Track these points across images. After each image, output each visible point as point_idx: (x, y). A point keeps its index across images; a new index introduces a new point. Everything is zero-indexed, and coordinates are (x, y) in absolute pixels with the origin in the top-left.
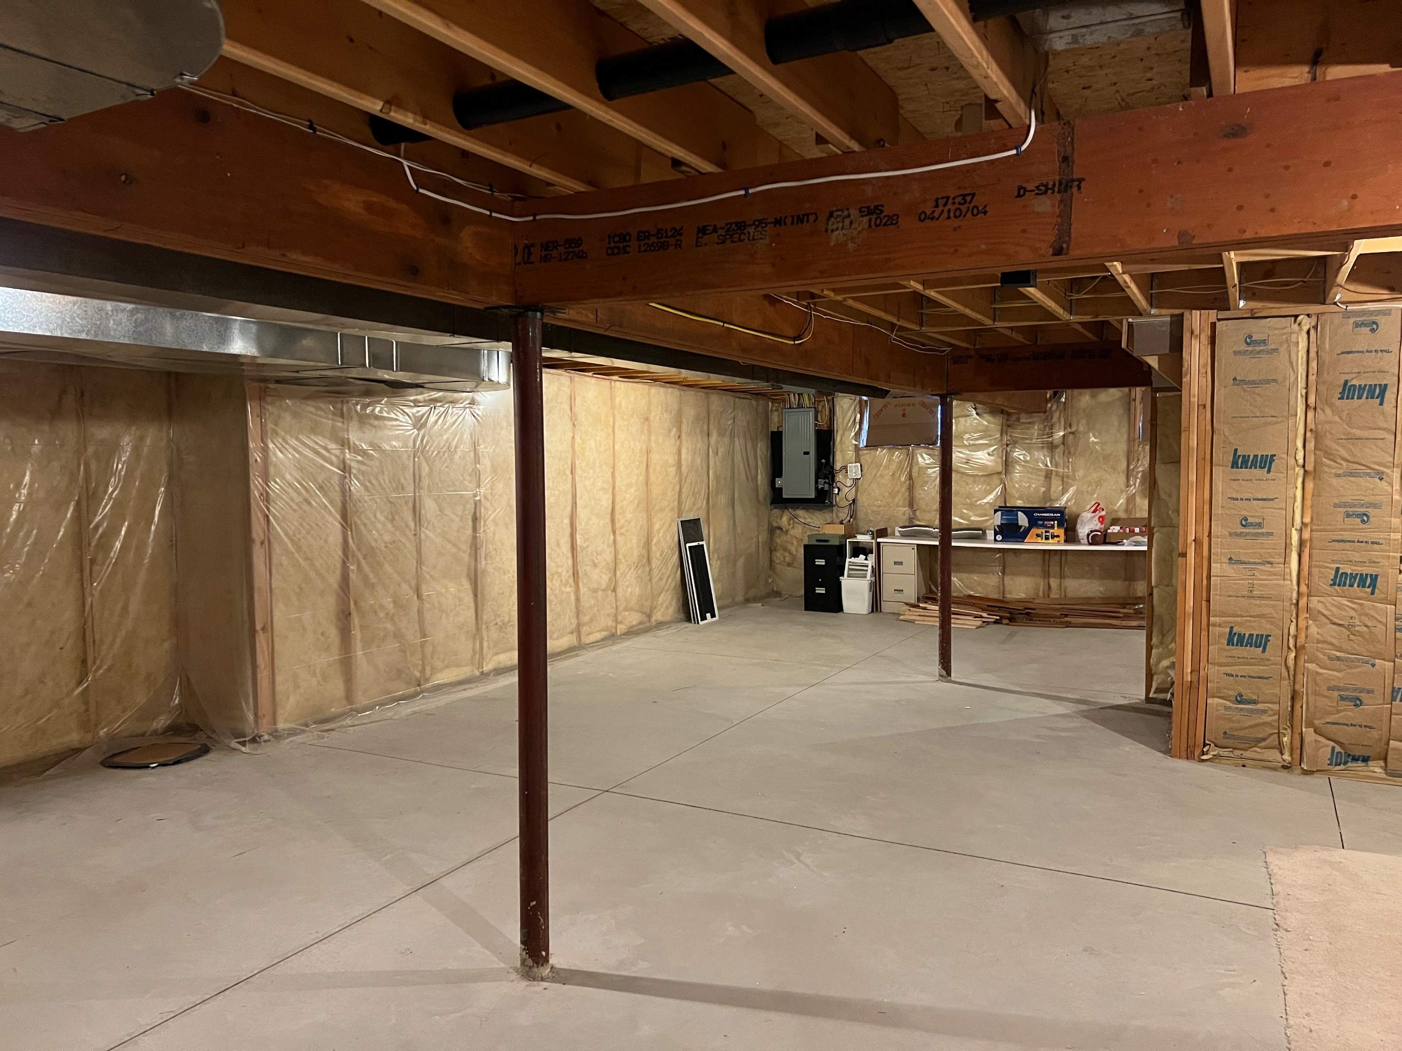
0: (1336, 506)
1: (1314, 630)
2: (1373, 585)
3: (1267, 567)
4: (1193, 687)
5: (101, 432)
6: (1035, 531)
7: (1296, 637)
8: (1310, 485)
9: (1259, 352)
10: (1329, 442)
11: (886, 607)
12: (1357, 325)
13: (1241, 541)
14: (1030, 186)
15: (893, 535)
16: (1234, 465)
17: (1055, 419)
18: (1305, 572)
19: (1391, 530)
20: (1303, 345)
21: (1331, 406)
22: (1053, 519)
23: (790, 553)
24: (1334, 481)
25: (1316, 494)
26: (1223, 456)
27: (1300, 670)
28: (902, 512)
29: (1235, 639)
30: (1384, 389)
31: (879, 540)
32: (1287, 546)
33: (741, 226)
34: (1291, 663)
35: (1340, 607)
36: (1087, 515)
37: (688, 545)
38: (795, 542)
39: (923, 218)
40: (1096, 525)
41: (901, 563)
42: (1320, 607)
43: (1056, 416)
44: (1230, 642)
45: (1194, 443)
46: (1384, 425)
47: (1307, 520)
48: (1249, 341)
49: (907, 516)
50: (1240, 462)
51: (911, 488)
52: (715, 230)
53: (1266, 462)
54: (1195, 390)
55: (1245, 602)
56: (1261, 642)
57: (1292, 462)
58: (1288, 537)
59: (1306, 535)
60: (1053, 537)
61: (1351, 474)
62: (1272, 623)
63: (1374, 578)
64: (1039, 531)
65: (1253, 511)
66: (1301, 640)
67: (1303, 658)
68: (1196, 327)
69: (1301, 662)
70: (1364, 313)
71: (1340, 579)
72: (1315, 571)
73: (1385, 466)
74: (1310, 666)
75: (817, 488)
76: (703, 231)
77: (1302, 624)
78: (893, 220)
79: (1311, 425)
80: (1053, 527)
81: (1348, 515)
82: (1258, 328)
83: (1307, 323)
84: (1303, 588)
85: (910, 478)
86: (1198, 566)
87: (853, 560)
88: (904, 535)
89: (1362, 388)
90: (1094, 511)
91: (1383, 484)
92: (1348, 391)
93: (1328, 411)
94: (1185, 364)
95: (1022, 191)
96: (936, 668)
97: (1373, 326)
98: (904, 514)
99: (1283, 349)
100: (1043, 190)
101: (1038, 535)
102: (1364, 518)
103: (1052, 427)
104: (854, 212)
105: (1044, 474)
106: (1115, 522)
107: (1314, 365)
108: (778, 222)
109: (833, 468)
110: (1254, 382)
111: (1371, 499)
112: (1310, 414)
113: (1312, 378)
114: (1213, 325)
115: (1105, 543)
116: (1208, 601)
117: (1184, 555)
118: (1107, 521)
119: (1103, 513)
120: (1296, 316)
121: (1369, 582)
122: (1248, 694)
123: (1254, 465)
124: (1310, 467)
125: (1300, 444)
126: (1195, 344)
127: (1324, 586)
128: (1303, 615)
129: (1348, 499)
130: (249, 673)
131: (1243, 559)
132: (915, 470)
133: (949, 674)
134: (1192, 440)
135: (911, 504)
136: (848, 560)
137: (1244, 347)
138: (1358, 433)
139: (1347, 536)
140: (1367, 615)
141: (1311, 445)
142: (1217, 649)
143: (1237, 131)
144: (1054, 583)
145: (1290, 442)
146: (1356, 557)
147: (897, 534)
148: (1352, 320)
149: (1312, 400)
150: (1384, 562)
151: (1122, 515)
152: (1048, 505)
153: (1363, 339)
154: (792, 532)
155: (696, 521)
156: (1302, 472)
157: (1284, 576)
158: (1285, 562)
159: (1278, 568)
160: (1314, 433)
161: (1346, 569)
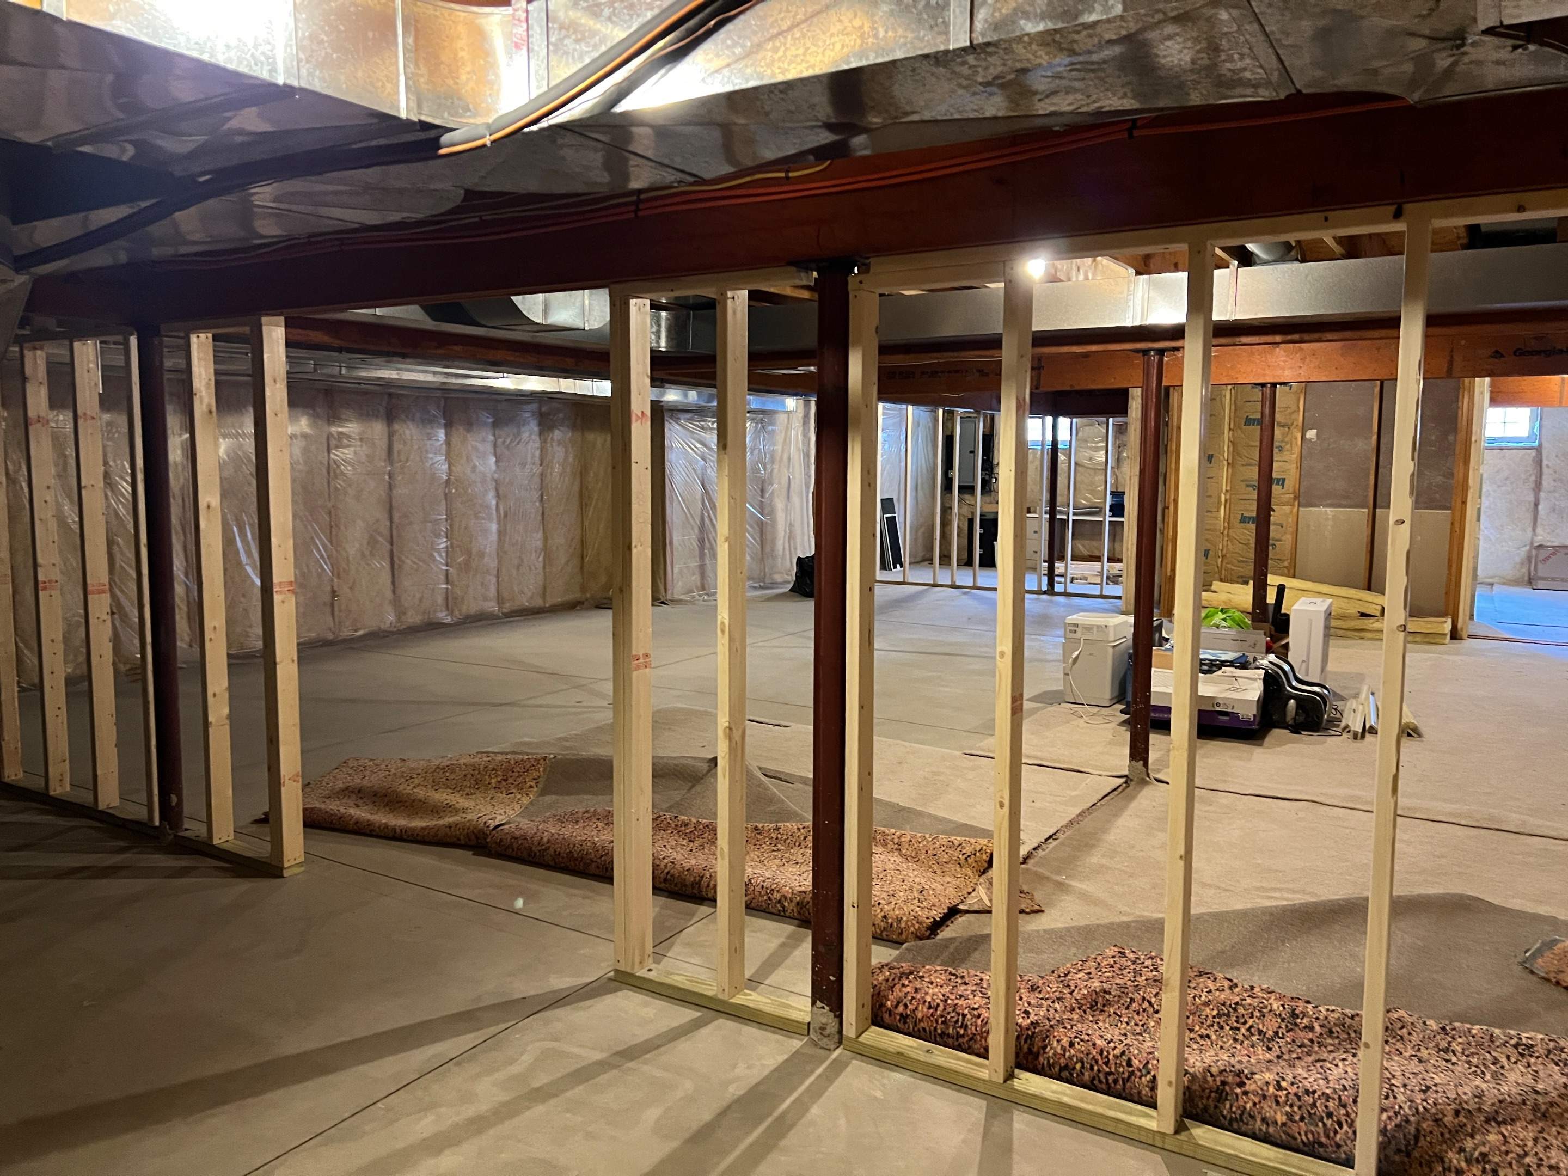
0: (1242, 481)
1: (1230, 547)
4: (1171, 579)
5: (590, 436)
8: (1230, 471)
10: (1239, 448)
15: (1035, 512)
18: (1227, 517)
20: (1227, 396)
21: (1241, 429)
24: (1242, 469)
25: (1232, 475)
27: (1223, 568)
32: (1219, 502)
34: (1219, 564)
35: (1243, 534)
41: (1037, 531)
42: (1234, 535)
47: (1230, 489)
54: (1175, 419)
57: (1223, 458)
58: (1220, 497)
61: (1247, 465)
66: (1224, 552)
67: (1225, 561)
69: (1224, 564)
71: (1243, 520)
72: (1233, 516)
74: (1229, 566)
77: (1226, 544)
79: (1232, 439)
81: (1248, 486)
84: (1227, 525)
89: (1254, 420)
92: (1248, 422)
93: (1239, 432)
99: (1218, 399)
102: (1254, 487)
107: (1233, 407)
109: (992, 463)
112: (1231, 433)
124: (1230, 461)
125: (1226, 449)
127: (1236, 524)
128: (1227, 539)
130: (662, 566)
139: (1246, 497)
141: (1231, 449)
145: (1222, 448)
149: (1232, 426)
154: (960, 509)
155: (891, 500)
156: (1225, 463)
157: (1217, 518)
158: (1218, 511)
159: (1214, 514)
160: (1233, 443)
161: (1246, 514)
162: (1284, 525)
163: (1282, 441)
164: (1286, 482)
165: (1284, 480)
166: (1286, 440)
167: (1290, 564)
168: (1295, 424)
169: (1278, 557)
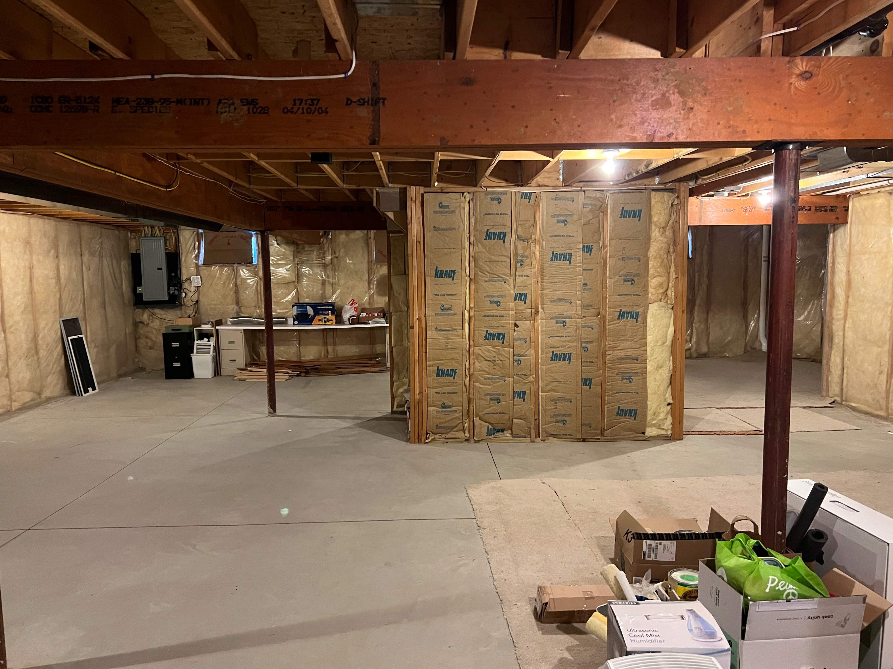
0: (485, 297)
1: (477, 364)
2: (503, 338)
3: (454, 332)
4: (420, 402)
6: (318, 318)
7: (469, 369)
8: (473, 287)
9: (446, 212)
10: (481, 263)
11: (224, 372)
12: (492, 199)
13: (441, 318)
14: (354, 99)
15: (226, 324)
16: (436, 276)
17: (325, 249)
18: (472, 334)
19: (510, 309)
20: (467, 209)
21: (481, 243)
22: (328, 310)
23: (151, 339)
24: (485, 285)
25: (476, 291)
26: (431, 271)
27: (472, 386)
28: (232, 308)
29: (440, 373)
30: (505, 234)
31: (217, 328)
32: (463, 319)
33: (149, 102)
34: (467, 383)
35: (488, 351)
36: (348, 307)
37: (69, 338)
38: (155, 332)
39: (286, 111)
40: (353, 313)
41: (233, 342)
42: (480, 352)
43: (326, 246)
44: (438, 375)
45: (415, 263)
46: (506, 254)
47: (472, 305)
48: (441, 206)
49: (235, 311)
50: (439, 274)
51: (237, 292)
52: (128, 102)
53: (451, 274)
54: (414, 233)
55: (445, 352)
56: (452, 373)
57: (464, 274)
58: (463, 315)
59: (472, 314)
60: (329, 321)
61: (492, 280)
62: (457, 363)
63: (504, 335)
64: (320, 318)
65: (446, 301)
66: (471, 371)
67: (473, 380)
68: (413, 196)
69: (472, 382)
70: (494, 193)
71: (488, 337)
72: (476, 332)
73: (506, 276)
74: (476, 384)
75: (169, 293)
76: (117, 101)
77: (472, 362)
78: (264, 110)
79: (472, 254)
80: (328, 315)
81: (491, 302)
82: (444, 198)
83: (468, 197)
84: (472, 343)
85: (236, 285)
86: (420, 334)
87: (199, 342)
88: (233, 324)
89: (495, 234)
90: (352, 305)
91: (506, 285)
92: (489, 235)
93: (480, 245)
94: (409, 217)
95: (349, 102)
96: (266, 408)
97: (499, 200)
98: (233, 310)
99: (457, 211)
100: (362, 102)
101: (320, 320)
102: (498, 303)
103: (324, 254)
104: (237, 102)
105: (321, 282)
106: (363, 310)
107: (472, 220)
108: (180, 102)
110: (444, 229)
111: (501, 293)
112: (472, 247)
113: (472, 228)
114: (422, 195)
115: (359, 323)
116: (426, 353)
117: (412, 327)
118: (359, 310)
119: (357, 305)
120: (463, 193)
121: (501, 337)
122: (448, 403)
123: (446, 276)
124: (472, 277)
125: (467, 265)
126: (413, 205)
127: (481, 341)
128: (472, 357)
129: (490, 294)
131: (443, 328)
132: (239, 280)
133: (275, 411)
134: (414, 261)
135: (237, 303)
136: (196, 342)
137: (438, 209)
138: (493, 258)
139: (490, 313)
140: (501, 354)
141: (472, 264)
142: (432, 379)
143: (468, 82)
144: (330, 349)
145: (462, 263)
146: (495, 324)
147: (229, 323)
148: (490, 196)
149: (472, 240)
150: (508, 326)
151: (367, 306)
152: (324, 301)
153: (495, 207)
154: (151, 325)
155: (76, 320)
156: (468, 279)
157: (462, 336)
158: (463, 329)
159: (460, 332)
160: (474, 258)
161: (491, 331)
162: (528, 340)
163: (523, 256)
164: (528, 297)
165: (526, 295)
166: (526, 254)
167: (535, 378)
168: (533, 237)
169: (523, 372)
